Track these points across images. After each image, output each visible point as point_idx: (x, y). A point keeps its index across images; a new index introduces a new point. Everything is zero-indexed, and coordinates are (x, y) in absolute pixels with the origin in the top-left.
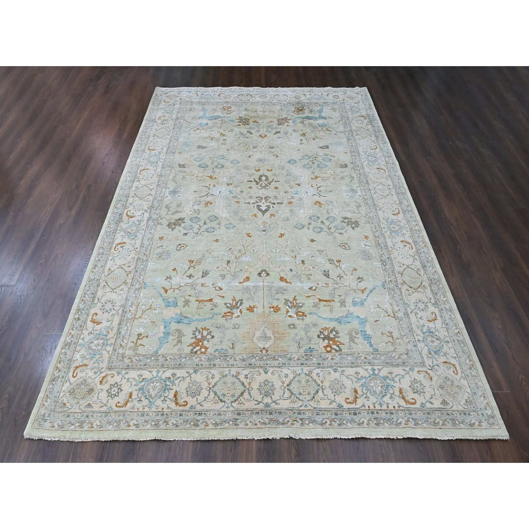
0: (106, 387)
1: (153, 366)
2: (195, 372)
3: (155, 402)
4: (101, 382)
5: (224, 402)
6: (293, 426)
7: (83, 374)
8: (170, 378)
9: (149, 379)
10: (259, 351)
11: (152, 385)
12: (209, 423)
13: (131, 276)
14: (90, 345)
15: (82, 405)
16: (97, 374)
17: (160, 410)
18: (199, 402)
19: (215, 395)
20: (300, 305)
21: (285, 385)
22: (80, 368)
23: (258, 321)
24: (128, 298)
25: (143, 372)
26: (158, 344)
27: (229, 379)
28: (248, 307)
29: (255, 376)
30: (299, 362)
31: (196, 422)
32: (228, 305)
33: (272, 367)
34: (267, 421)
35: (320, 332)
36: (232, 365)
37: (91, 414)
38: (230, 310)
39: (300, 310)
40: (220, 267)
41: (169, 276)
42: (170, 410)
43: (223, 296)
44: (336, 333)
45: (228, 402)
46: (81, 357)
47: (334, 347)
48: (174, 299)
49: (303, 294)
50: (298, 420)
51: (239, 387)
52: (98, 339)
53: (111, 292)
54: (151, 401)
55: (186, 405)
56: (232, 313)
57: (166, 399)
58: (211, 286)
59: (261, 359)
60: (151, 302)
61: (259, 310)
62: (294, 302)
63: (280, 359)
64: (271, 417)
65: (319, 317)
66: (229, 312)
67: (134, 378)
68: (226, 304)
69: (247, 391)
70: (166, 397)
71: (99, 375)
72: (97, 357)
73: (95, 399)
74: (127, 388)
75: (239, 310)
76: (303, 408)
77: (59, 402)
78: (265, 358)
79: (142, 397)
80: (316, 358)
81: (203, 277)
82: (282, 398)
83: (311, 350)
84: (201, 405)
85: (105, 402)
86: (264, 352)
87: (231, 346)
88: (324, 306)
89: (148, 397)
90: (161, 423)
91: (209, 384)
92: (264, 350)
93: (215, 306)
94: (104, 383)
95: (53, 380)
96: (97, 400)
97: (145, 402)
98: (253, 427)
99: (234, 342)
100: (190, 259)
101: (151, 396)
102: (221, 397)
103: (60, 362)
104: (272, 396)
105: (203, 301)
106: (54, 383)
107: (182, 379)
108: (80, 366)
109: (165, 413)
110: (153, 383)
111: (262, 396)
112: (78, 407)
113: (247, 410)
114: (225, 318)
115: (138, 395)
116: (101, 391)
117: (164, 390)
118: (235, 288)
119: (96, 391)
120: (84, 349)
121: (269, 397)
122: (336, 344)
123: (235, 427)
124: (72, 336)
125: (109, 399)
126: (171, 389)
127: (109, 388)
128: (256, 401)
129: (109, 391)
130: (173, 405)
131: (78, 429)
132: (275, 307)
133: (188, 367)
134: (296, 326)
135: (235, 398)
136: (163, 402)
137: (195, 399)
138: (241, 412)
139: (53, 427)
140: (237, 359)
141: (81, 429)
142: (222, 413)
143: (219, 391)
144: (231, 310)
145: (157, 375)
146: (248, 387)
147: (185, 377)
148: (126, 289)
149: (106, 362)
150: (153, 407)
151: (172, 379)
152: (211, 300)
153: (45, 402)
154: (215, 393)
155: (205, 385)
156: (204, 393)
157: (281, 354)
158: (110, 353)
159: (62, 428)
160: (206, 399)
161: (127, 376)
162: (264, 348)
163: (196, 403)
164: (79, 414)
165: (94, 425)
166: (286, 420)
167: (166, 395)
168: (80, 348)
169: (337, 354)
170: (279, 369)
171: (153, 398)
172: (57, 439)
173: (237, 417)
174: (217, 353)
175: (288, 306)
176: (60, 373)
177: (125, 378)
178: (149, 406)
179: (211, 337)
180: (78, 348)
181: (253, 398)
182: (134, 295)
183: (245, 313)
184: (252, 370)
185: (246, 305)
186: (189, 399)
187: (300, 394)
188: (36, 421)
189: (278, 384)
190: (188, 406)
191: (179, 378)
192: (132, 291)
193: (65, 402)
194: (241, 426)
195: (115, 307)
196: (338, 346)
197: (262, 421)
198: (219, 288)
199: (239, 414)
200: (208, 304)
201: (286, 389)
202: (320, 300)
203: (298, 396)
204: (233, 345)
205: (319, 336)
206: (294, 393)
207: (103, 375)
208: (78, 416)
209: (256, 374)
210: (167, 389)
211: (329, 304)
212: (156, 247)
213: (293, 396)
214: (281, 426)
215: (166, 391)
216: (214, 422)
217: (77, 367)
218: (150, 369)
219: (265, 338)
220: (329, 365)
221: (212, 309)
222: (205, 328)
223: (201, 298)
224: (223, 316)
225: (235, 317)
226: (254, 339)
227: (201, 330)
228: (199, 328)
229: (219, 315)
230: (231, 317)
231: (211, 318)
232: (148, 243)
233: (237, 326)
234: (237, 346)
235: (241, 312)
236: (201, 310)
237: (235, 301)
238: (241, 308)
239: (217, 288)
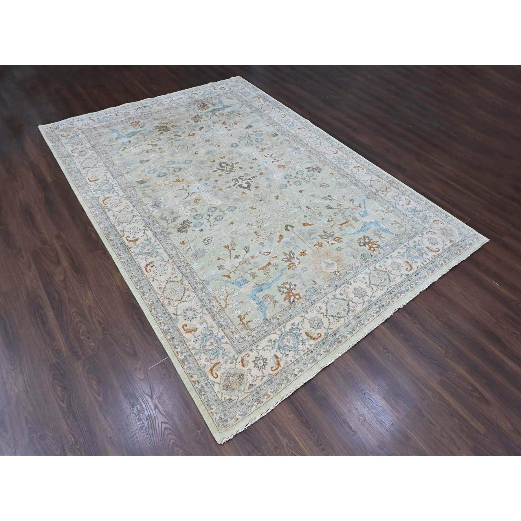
0: (251, 365)
1: (272, 329)
2: (306, 313)
3: (298, 348)
4: (243, 365)
5: (343, 317)
6: (394, 302)
7: (223, 370)
8: (293, 328)
9: (279, 338)
10: (334, 275)
11: (284, 340)
12: (346, 335)
13: (185, 282)
14: (205, 348)
15: (245, 390)
16: (235, 362)
17: (306, 350)
18: (327, 328)
19: (333, 317)
20: (332, 234)
21: (368, 283)
22: (215, 368)
23: (315, 258)
24: (201, 298)
25: (269, 337)
26: (261, 313)
27: (332, 302)
28: (300, 253)
29: (346, 290)
30: (364, 266)
31: (338, 340)
32: (285, 260)
33: (351, 279)
34: (378, 309)
35: (359, 242)
36: (326, 293)
37: (259, 389)
38: (289, 263)
39: (334, 237)
40: (253, 239)
41: (219, 266)
42: (313, 346)
43: (275, 256)
44: (368, 238)
45: (345, 315)
46: (207, 361)
47: (374, 246)
48: (241, 278)
49: (328, 226)
50: (393, 297)
51: (343, 303)
52: (207, 341)
53: (181, 303)
54: (295, 349)
55: (321, 336)
56: (293, 263)
57: (303, 341)
58: (259, 255)
59: (340, 279)
60: (223, 290)
61: (308, 251)
62: (326, 234)
63: (351, 272)
64: (377, 306)
65: (349, 234)
66: (290, 264)
67: (267, 346)
68: (283, 260)
69: (350, 302)
70: (302, 340)
71: (236, 362)
72: (221, 352)
73: (250, 378)
74: (268, 355)
75: (295, 259)
76: (389, 289)
77: (223, 402)
78: (341, 277)
79: (286, 352)
80: (370, 258)
81: (247, 252)
82: (373, 292)
83: (363, 256)
84: (330, 329)
85: (262, 374)
86: (337, 273)
87: (314, 283)
88: (346, 226)
89: (290, 349)
90: (315, 357)
91: (323, 313)
92: (336, 272)
93: (276, 265)
94: (246, 364)
95: (200, 392)
96: (253, 378)
97: (291, 353)
98: (373, 319)
99: (313, 280)
100: (224, 246)
101: (291, 347)
102: (338, 316)
103: (192, 376)
104: (367, 294)
105: (264, 267)
106: (203, 393)
107: (301, 323)
108: (213, 367)
109: (312, 350)
110: (284, 339)
111: (361, 298)
112: (243, 393)
113: (361, 312)
114: (291, 269)
115: (281, 354)
116: (249, 371)
117: (297, 337)
118: (278, 246)
119: (246, 373)
120: (203, 354)
121: (366, 296)
122: (374, 244)
123: (364, 326)
124: (182, 353)
125: (262, 371)
126: (300, 334)
127: (254, 364)
128: (361, 303)
129: (256, 366)
130: (312, 342)
131: (259, 405)
132: (317, 244)
133: (298, 314)
134: (342, 247)
135: (347, 310)
136: (304, 345)
137: (323, 328)
138: (359, 315)
139: (237, 419)
140: (325, 288)
141: (262, 404)
142: (348, 324)
143: (333, 313)
144: (290, 262)
145: (282, 332)
146: (348, 299)
147: (302, 320)
148: (192, 294)
149: (232, 350)
150: (300, 352)
151: (294, 327)
152: (269, 264)
153: (211, 411)
154: (332, 316)
155: (320, 316)
156: (325, 321)
157: (349, 268)
158: (229, 342)
159: (246, 414)
160: (330, 323)
161: (259, 348)
162: (335, 271)
163: (326, 330)
164: (250, 396)
165: (269, 394)
166: (388, 302)
167: (301, 339)
168: (199, 356)
169: (379, 249)
170: (356, 278)
171: (294, 348)
172: (249, 425)
173: (359, 320)
174: (308, 293)
175: (325, 238)
176: (201, 384)
177: (259, 350)
178: (296, 354)
179: (294, 286)
180: (197, 357)
181: (357, 303)
182: (204, 294)
183: (301, 258)
184: (341, 288)
185: (297, 254)
186: (319, 331)
187: (381, 283)
188: (218, 426)
189: (364, 286)
190: (323, 335)
191: (299, 324)
192: (199, 292)
193: (228, 397)
194: (366, 322)
195: (197, 311)
196: (376, 245)
197: (375, 312)
198: (267, 253)
199: (358, 318)
200: (270, 267)
201: (371, 286)
202: (341, 225)
203: (381, 285)
204: (314, 282)
205: (360, 246)
206: (378, 284)
207: (239, 360)
208: (249, 398)
209: (345, 289)
210: (298, 335)
211: (348, 224)
212: (185, 251)
213: (378, 287)
214: (388, 306)
215: (299, 337)
216: (348, 332)
217: (211, 370)
218: (273, 332)
219: (329, 265)
220: (381, 257)
221: (277, 269)
222: (284, 283)
223: (261, 267)
224: (289, 269)
225: (298, 265)
226: (324, 270)
227: (282, 286)
228: (280, 285)
229: (286, 270)
230: (295, 266)
231: (282, 275)
232: (174, 252)
233: (305, 269)
234: (317, 281)
235: (299, 259)
236: (269, 274)
237: (287, 254)
238: (295, 257)
239: (266, 254)
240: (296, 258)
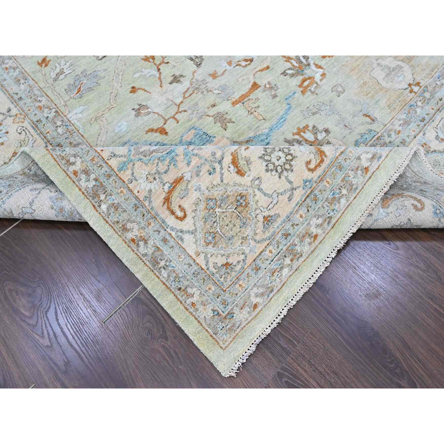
10: (409, 94)
32: (290, 72)
38: (300, 78)
41: (137, 107)
43: (265, 66)
48: (193, 131)
56: (309, 78)
58: (228, 67)
59: (425, 101)
66: (304, 81)
68: (284, 73)
75: (313, 67)
78: (427, 95)
81: (198, 65)
86: (416, 89)
87: (368, 119)
92: (413, 87)
93: (272, 87)
99: (365, 112)
105: (244, 97)
114: (309, 93)
140: (398, 128)
144: (303, 75)
152: (255, 86)
162: (410, 85)
179: (324, 134)
183: (326, 63)
184: (434, 124)
198: (246, 61)
200: (258, 93)
204: (369, 116)
212: (51, 81)
221: (275, 96)
222: (298, 129)
223: (237, 96)
224: (303, 92)
225: (321, 80)
226: (384, 84)
227: (297, 137)
228: (290, 137)
229: (296, 95)
230: (315, 85)
231: (289, 109)
232: (22, 87)
233: (340, 89)
234: (376, 114)
235: (320, 67)
236: (259, 110)
237: (292, 59)
238: (312, 63)
239: (244, 63)
240: (314, 64)
